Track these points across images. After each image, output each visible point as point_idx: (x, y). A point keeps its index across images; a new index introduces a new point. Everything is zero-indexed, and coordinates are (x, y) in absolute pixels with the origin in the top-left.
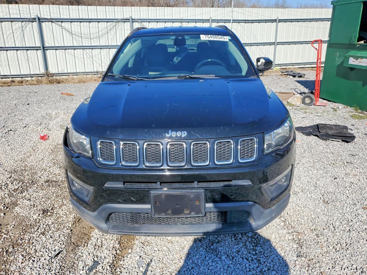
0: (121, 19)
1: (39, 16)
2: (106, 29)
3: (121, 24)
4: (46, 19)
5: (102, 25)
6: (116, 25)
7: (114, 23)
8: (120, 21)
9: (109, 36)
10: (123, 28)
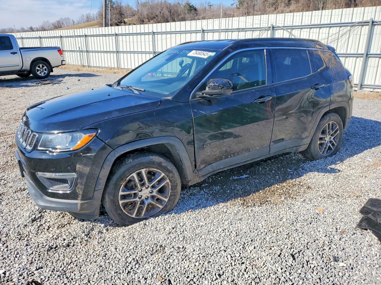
0: (359, 23)
1: (274, 24)
2: (337, 35)
3: (358, 29)
4: (279, 27)
5: (334, 30)
6: (350, 30)
7: (349, 28)
8: (357, 24)
9: (339, 42)
10: (359, 33)
